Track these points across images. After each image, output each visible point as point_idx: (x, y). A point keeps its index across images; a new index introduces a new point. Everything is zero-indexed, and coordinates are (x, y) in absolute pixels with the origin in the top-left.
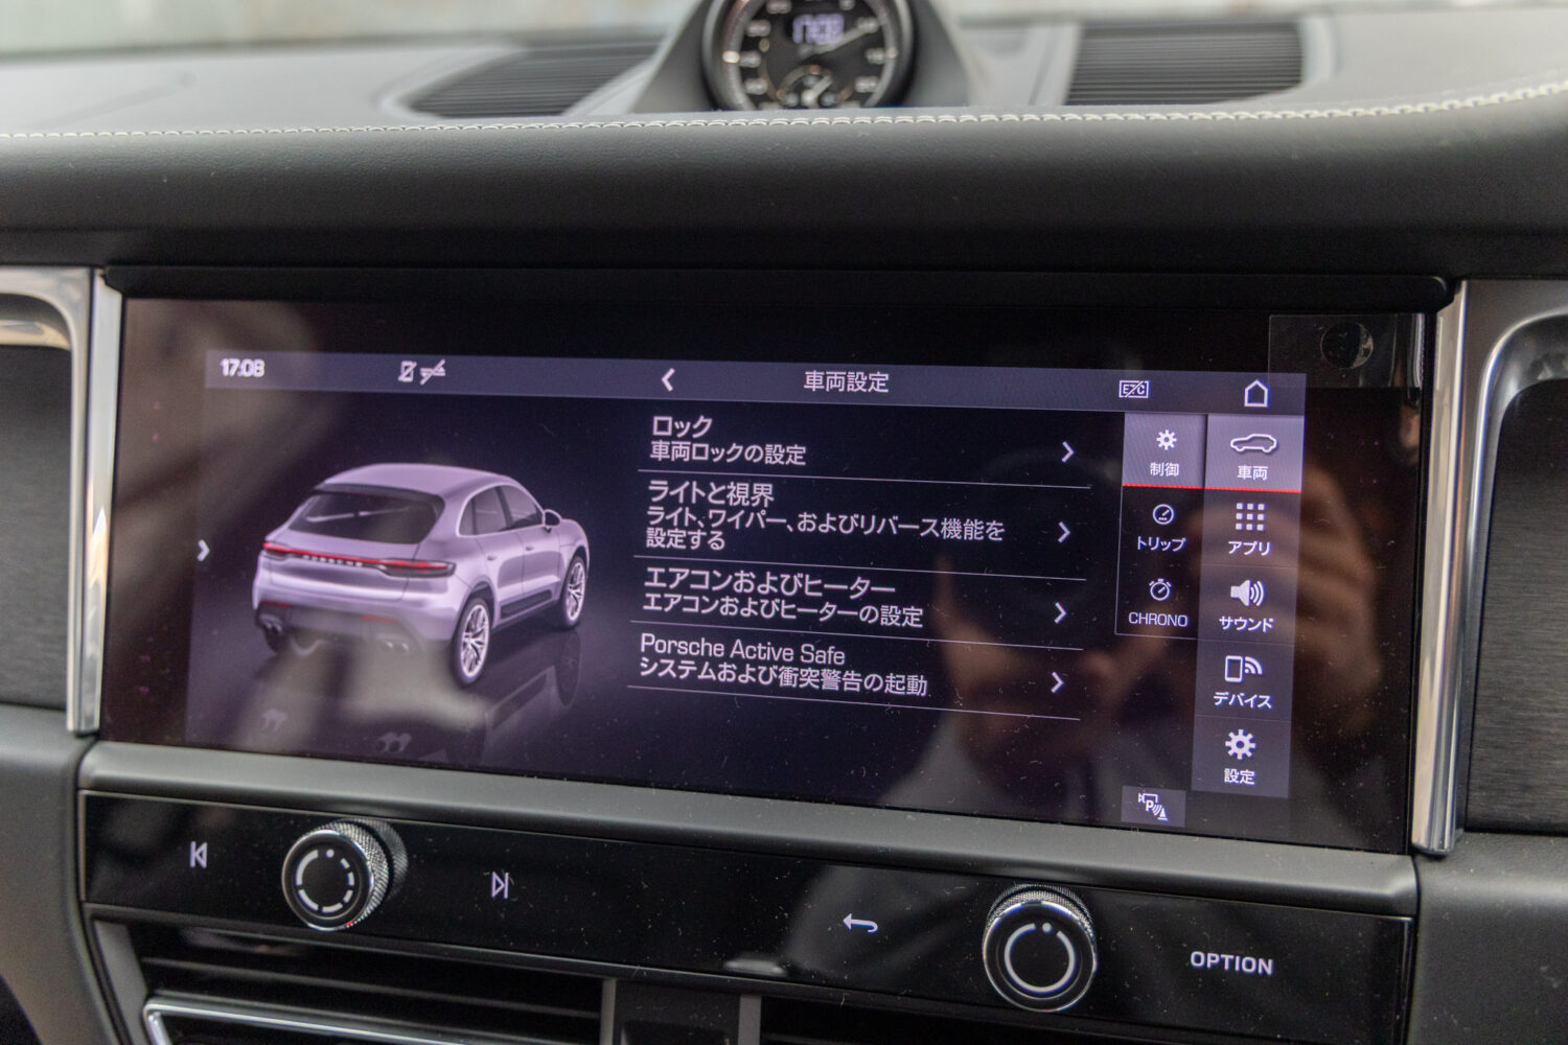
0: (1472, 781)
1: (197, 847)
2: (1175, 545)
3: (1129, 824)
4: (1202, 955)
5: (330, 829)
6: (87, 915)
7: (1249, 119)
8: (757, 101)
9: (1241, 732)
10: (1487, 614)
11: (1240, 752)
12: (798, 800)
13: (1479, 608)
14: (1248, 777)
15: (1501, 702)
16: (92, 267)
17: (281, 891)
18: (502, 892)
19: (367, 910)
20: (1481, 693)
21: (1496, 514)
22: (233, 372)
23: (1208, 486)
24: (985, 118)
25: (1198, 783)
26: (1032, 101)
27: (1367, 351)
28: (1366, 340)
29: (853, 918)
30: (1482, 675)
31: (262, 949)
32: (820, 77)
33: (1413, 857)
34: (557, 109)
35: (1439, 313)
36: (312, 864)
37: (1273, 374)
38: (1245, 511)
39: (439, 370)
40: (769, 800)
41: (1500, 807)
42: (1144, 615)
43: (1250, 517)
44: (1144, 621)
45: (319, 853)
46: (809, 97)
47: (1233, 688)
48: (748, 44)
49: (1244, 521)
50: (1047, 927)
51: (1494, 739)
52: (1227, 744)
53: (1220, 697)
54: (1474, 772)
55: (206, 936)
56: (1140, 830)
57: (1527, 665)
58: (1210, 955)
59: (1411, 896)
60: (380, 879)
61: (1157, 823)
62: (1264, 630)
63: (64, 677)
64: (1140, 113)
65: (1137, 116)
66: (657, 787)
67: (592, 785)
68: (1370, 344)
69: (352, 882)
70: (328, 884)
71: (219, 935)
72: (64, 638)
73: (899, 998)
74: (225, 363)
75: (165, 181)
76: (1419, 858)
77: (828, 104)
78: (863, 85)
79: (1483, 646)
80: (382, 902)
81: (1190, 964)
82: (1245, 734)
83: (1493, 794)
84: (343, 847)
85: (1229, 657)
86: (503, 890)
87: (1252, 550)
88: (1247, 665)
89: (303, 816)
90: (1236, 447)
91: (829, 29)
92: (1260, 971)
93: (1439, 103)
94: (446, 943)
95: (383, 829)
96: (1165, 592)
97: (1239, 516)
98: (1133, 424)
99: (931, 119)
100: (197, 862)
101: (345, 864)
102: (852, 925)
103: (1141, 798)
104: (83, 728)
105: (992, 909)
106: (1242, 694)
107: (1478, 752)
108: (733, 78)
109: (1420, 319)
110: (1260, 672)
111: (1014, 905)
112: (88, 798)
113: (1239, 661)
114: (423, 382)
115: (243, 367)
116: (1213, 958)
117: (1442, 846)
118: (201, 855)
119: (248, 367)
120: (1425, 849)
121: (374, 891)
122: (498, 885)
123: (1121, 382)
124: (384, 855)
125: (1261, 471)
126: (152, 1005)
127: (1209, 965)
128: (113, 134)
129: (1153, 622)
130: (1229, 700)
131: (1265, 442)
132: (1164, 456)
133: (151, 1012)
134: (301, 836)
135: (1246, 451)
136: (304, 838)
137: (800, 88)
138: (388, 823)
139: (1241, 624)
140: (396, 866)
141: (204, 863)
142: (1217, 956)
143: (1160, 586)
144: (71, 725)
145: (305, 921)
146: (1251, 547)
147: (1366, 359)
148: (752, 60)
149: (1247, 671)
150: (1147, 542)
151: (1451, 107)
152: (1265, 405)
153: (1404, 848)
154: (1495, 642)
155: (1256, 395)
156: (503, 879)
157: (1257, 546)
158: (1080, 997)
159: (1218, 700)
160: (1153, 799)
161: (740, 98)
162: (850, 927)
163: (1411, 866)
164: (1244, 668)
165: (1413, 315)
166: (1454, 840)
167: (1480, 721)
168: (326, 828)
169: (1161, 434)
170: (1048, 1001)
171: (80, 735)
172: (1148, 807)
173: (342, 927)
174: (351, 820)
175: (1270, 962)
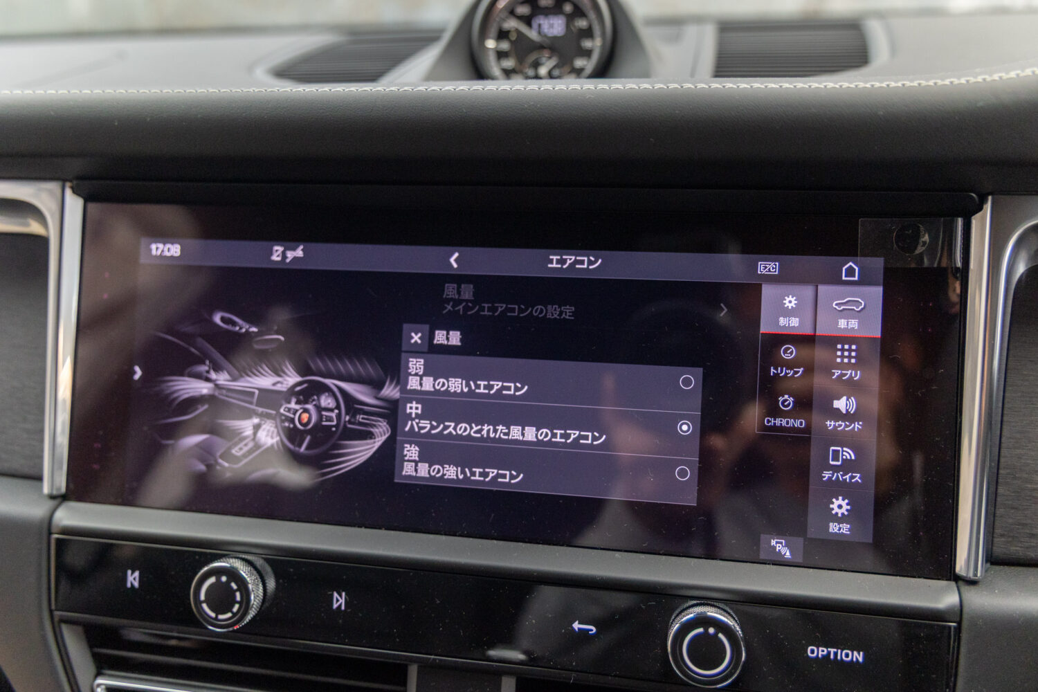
0: (996, 531)
1: (132, 574)
2: (796, 372)
3: (765, 560)
4: (850, 652)
5: (224, 562)
6: (56, 619)
7: (849, 87)
8: (508, 73)
9: (840, 498)
10: (1005, 418)
11: (840, 512)
12: (542, 544)
13: (1000, 415)
14: (845, 528)
15: (1015, 478)
16: (64, 180)
17: (190, 604)
18: (340, 605)
19: (249, 618)
20: (1001, 471)
21: (1011, 352)
22: (159, 253)
23: (818, 333)
24: (658, 86)
25: (812, 532)
26: (692, 75)
27: (924, 243)
28: (924, 235)
29: (579, 623)
30: (1002, 460)
31: (173, 642)
32: (550, 58)
33: (956, 583)
34: (373, 78)
35: (973, 217)
36: (211, 586)
37: (862, 258)
38: (843, 350)
39: (299, 253)
40: (521, 544)
41: (1014, 548)
42: (775, 420)
43: (846, 354)
44: (775, 423)
45: (217, 579)
46: (543, 71)
47: (835, 469)
48: (502, 35)
49: (842, 357)
50: (711, 630)
51: (1010, 502)
52: (831, 506)
53: (827, 475)
54: (997, 523)
55: (137, 633)
56: (773, 564)
57: (1033, 453)
58: (820, 649)
59: (956, 609)
60: (258, 596)
61: (783, 560)
62: (856, 430)
63: (41, 457)
64: (775, 83)
65: (774, 86)
66: (445, 534)
67: (402, 533)
68: (926, 238)
69: (238, 598)
70: (221, 599)
71: (145, 634)
72: (42, 431)
73: (610, 678)
74: (154, 246)
75: (116, 124)
76: (960, 583)
77: (556, 76)
78: (579, 63)
79: (1003, 440)
80: (258, 612)
81: (808, 655)
82: (843, 500)
83: (1010, 539)
84: (233, 574)
85: (832, 448)
86: (341, 603)
87: (847, 376)
88: (844, 453)
89: (205, 553)
90: (837, 307)
91: (556, 26)
92: (854, 659)
93: (976, 77)
94: (302, 639)
95: (259, 562)
96: (789, 404)
97: (839, 353)
98: (767, 291)
99: (620, 86)
100: (132, 584)
101: (234, 586)
102: (579, 629)
103: (773, 542)
104: (55, 493)
105: (673, 618)
106: (841, 473)
107: (1000, 511)
108: (492, 58)
109: (960, 221)
110: (853, 458)
111: (689, 615)
112: (58, 540)
113: (839, 451)
114: (288, 261)
115: (166, 249)
116: (823, 651)
117: (975, 575)
118: (134, 579)
119: (169, 250)
120: (964, 577)
121: (253, 604)
122: (338, 600)
123: (759, 263)
124: (260, 580)
125: (854, 324)
126: (100, 681)
127: (820, 656)
128: (81, 92)
129: (781, 424)
130: (833, 477)
131: (857, 304)
132: (788, 313)
133: (99, 685)
134: (204, 566)
135: (844, 309)
136: (206, 569)
137: (536, 65)
138: (263, 558)
139: (840, 426)
140: (268, 588)
141: (136, 584)
142: (825, 649)
143: (786, 400)
144: (46, 490)
145: (205, 624)
146: (847, 374)
147: (924, 248)
148: (505, 46)
149: (844, 457)
150: (777, 370)
151: (984, 80)
152: (856, 278)
153: (951, 576)
154: (1010, 438)
155: (850, 272)
156: (341, 596)
157: (851, 374)
158: (734, 677)
159: (825, 477)
160: (781, 543)
161: (496, 71)
162: (577, 630)
163: (956, 588)
164: (843, 455)
165: (955, 219)
166: (984, 571)
167: (1001, 490)
168: (221, 562)
169: (786, 298)
170: (712, 680)
171: (52, 497)
172: (778, 549)
173: (231, 629)
174: (238, 556)
175: (861, 653)
